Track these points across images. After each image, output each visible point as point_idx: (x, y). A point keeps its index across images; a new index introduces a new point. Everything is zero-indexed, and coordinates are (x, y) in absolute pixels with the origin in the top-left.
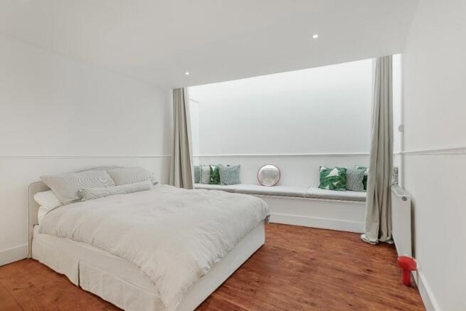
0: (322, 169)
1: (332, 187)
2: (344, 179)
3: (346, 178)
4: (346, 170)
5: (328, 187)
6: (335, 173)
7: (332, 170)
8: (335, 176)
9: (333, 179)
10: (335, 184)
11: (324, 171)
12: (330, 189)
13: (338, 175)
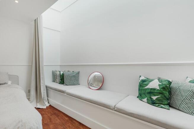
0: (141, 79)
1: (150, 102)
2: (167, 94)
3: (170, 93)
4: (170, 83)
5: (145, 100)
6: (155, 85)
7: (152, 80)
8: (154, 89)
9: (152, 92)
10: (154, 98)
11: (143, 81)
12: (148, 103)
13: (158, 88)
